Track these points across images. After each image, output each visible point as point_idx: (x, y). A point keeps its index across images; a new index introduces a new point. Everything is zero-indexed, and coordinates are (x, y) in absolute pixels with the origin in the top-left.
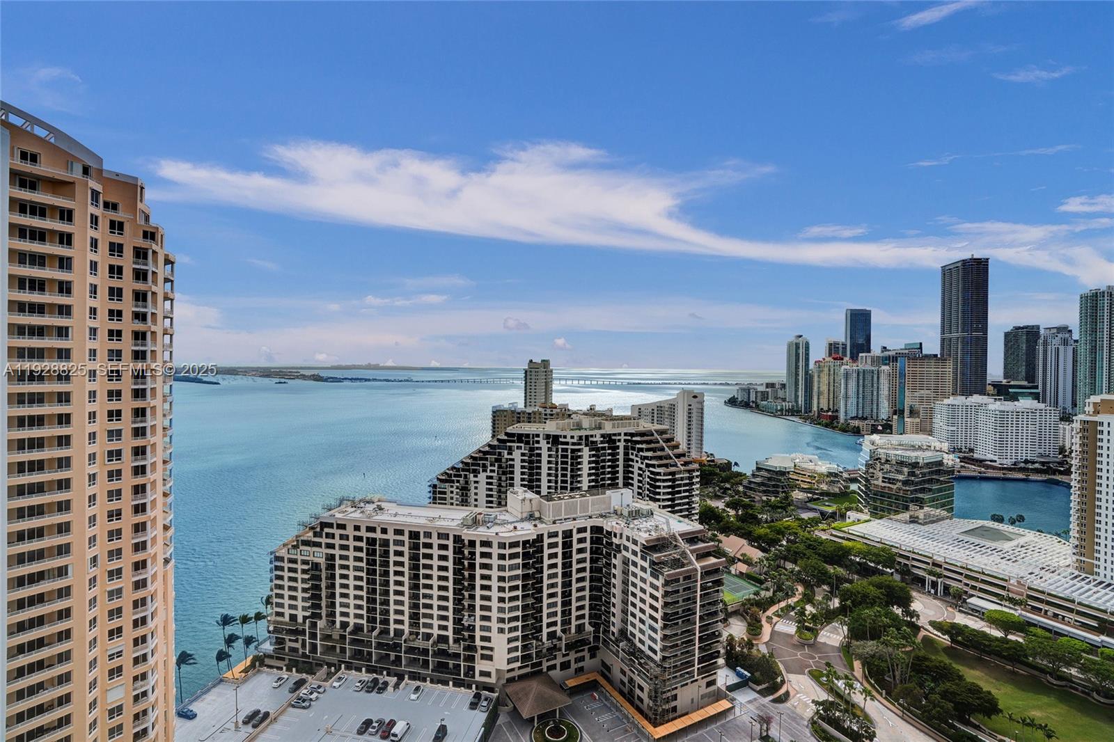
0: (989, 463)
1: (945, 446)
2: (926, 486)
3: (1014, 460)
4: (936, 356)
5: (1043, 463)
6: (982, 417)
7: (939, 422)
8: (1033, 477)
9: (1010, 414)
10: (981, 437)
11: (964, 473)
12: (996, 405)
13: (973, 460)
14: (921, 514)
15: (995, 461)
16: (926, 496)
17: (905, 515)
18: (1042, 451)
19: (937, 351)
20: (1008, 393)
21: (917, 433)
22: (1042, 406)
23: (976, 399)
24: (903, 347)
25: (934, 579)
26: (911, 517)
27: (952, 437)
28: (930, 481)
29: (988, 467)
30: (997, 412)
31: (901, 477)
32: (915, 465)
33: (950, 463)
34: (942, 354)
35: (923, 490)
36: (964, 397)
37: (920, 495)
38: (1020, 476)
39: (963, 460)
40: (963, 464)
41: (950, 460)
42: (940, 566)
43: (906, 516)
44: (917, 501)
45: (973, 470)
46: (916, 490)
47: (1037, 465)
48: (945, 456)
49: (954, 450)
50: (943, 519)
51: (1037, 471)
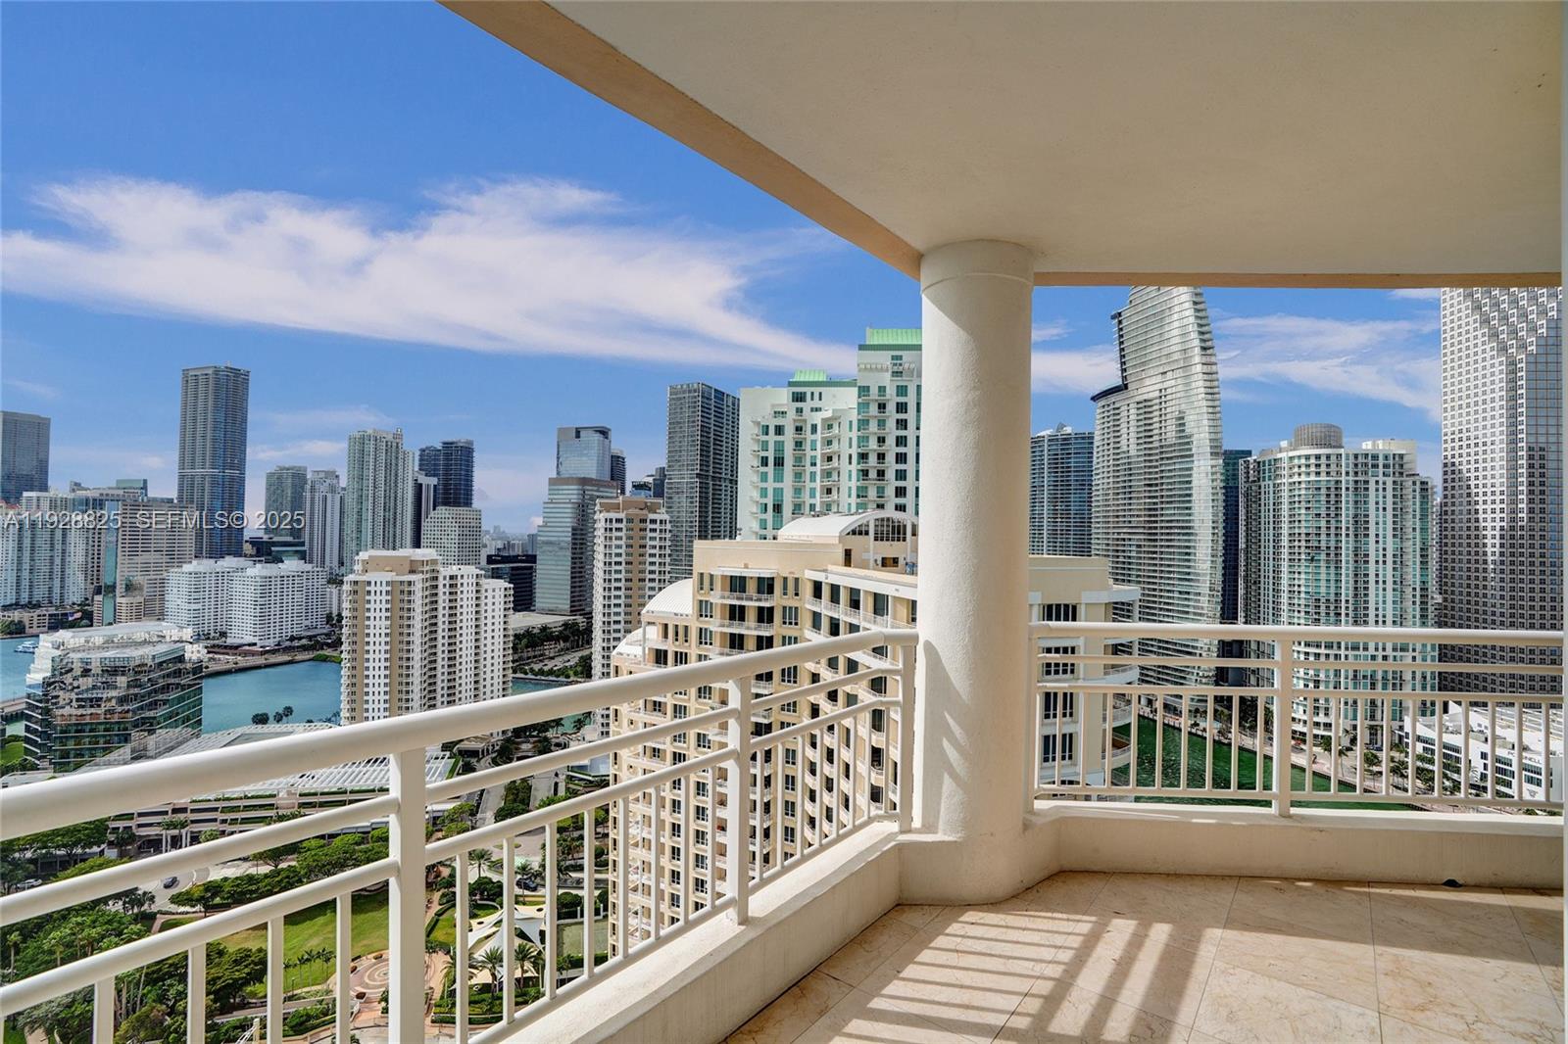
0: (247, 648)
1: (188, 633)
2: (160, 697)
3: (278, 639)
4: (171, 501)
5: (310, 638)
6: (237, 586)
7: (177, 598)
8: (299, 657)
9: (273, 579)
10: (236, 614)
11: (214, 667)
12: (258, 570)
13: (226, 647)
14: (151, 741)
15: (255, 644)
16: (161, 712)
17: (122, 750)
18: (308, 623)
19: (173, 494)
20: (270, 553)
21: (138, 619)
22: (308, 567)
23: (229, 562)
24: (114, 485)
25: (175, 832)
26: (133, 752)
27: (196, 619)
28: (166, 688)
29: (246, 654)
30: (258, 579)
31: (114, 693)
32: (140, 669)
33: (195, 657)
34: (180, 499)
35: (154, 705)
36: (212, 561)
37: (151, 714)
38: (286, 658)
39: (211, 650)
40: (211, 655)
41: (195, 653)
42: (183, 810)
43: (126, 751)
44: (143, 724)
45: (226, 661)
46: (138, 709)
47: (304, 642)
48: (188, 647)
49: (198, 638)
50: (186, 740)
51: (304, 648)
